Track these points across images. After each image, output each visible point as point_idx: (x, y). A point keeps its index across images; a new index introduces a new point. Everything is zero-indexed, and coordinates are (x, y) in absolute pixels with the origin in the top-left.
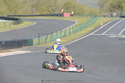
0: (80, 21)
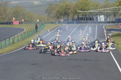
0: (28, 28)
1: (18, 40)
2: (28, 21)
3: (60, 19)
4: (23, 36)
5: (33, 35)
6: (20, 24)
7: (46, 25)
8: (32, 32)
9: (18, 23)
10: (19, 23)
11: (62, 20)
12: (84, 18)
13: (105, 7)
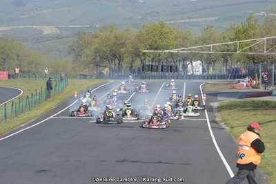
0: (29, 88)
1: (5, 115)
2: (29, 71)
3: (101, 68)
4: (17, 105)
5: (40, 103)
6: (11, 79)
7: (70, 81)
8: (38, 97)
9: (6, 76)
10: (9, 76)
11: (106, 71)
12: (157, 67)
13: (204, 41)
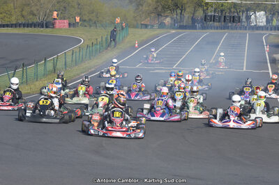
0: (89, 37)
1: (65, 64)
2: (90, 20)
3: (163, 18)
5: (100, 52)
6: (72, 28)
7: (131, 30)
8: (98, 46)
9: (67, 24)
11: (168, 21)
12: (220, 17)
